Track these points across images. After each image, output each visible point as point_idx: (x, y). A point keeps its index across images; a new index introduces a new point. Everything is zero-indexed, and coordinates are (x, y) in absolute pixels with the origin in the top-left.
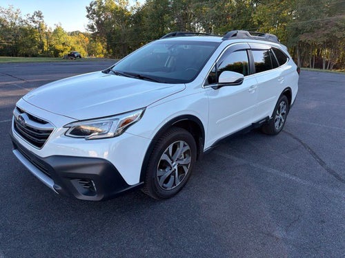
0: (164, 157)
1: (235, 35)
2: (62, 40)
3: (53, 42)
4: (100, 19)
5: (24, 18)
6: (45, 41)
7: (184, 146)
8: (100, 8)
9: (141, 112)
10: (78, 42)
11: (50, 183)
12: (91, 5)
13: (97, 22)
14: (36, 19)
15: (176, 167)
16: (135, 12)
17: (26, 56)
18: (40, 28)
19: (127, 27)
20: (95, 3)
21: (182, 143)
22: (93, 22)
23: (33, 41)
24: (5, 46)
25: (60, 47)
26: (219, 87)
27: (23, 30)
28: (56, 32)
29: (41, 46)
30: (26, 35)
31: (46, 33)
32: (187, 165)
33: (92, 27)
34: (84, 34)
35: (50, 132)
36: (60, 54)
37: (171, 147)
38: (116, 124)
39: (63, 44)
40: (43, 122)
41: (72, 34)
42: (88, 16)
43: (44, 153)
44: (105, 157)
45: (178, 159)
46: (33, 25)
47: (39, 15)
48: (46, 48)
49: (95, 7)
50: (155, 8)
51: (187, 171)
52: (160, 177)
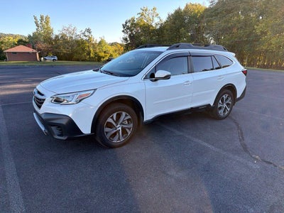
0: (110, 120)
1: (178, 46)
2: (104, 49)
3: (98, 51)
4: (132, 33)
5: (78, 33)
6: (91, 49)
7: (126, 115)
8: (132, 24)
9: (92, 92)
10: (116, 51)
11: (43, 129)
12: (126, 23)
13: (130, 36)
14: (87, 34)
15: (120, 128)
16: (158, 27)
17: (78, 60)
18: (89, 41)
19: (151, 38)
20: (129, 21)
21: (124, 114)
22: (127, 36)
23: (83, 50)
24: (64, 54)
25: (102, 54)
26: (156, 80)
27: (77, 42)
28: (100, 43)
29: (89, 53)
30: (79, 45)
31: (93, 44)
32: (129, 129)
33: (126, 39)
34: (120, 45)
35: (44, 100)
36: (102, 59)
37: (115, 115)
38: (76, 97)
39: (105, 52)
40: (43, 95)
41: (112, 44)
42: (123, 31)
43: (41, 111)
44: (70, 116)
45: (122, 124)
46: (85, 38)
47: (89, 31)
48: (92, 55)
49: (129, 24)
50: (174, 23)
51: (129, 133)
52: (107, 133)
